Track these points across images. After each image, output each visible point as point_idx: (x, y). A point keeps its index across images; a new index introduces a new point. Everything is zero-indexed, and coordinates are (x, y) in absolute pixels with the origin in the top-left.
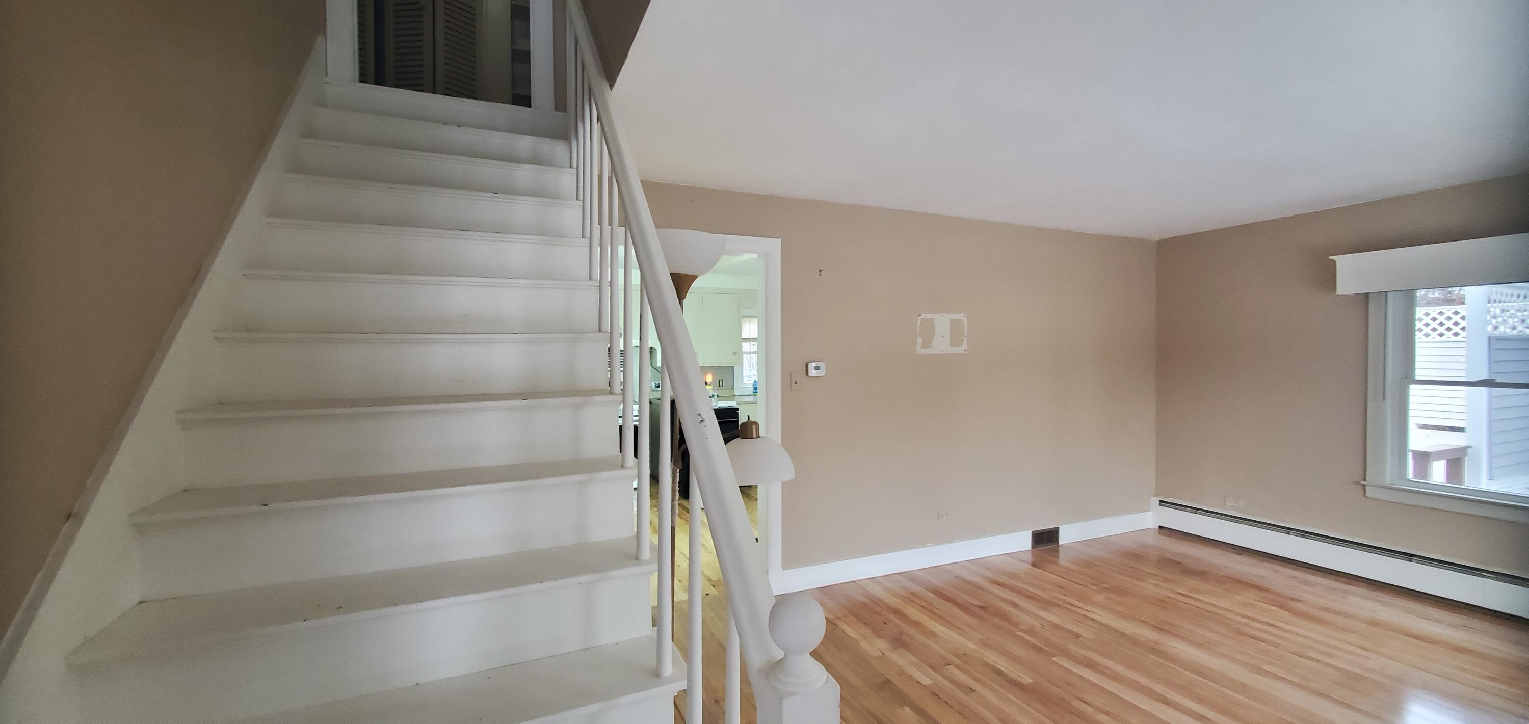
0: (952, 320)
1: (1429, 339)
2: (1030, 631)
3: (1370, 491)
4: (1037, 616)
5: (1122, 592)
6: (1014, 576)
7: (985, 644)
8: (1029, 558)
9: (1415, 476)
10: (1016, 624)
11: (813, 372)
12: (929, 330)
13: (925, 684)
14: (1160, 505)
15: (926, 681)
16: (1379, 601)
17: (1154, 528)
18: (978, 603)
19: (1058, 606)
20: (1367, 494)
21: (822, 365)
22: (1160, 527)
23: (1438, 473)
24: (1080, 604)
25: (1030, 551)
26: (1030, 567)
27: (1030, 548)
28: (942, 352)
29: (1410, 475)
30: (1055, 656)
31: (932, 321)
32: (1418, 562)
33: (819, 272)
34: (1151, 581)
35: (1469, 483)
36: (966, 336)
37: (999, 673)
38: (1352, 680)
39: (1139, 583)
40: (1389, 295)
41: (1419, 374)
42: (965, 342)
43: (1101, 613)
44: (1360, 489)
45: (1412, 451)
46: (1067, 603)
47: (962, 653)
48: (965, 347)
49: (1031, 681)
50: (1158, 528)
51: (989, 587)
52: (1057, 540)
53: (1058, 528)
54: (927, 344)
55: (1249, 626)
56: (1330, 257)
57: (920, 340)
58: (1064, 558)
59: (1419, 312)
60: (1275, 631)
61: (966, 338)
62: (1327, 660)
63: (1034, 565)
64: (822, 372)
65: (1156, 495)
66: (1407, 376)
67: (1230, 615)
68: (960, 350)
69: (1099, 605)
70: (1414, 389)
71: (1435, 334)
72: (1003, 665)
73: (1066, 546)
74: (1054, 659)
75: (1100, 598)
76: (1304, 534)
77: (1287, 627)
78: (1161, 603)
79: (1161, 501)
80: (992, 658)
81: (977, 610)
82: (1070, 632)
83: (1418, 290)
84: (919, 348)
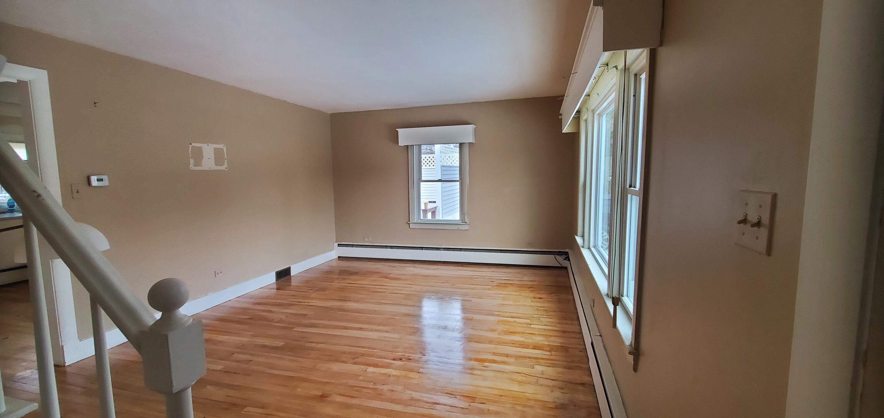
0: (215, 149)
1: (426, 167)
2: (280, 321)
3: (412, 226)
4: (283, 313)
5: (324, 289)
6: (268, 297)
7: (254, 336)
8: (275, 286)
9: (423, 218)
10: (272, 321)
11: (94, 182)
12: (198, 155)
13: (219, 369)
14: (338, 246)
15: (220, 367)
16: (415, 267)
17: (336, 258)
18: (247, 317)
19: (293, 305)
20: (410, 227)
21: (105, 177)
22: (339, 257)
23: (429, 216)
24: (304, 301)
25: (275, 284)
26: (276, 290)
27: (275, 281)
28: (210, 169)
29: (422, 218)
30: (294, 328)
31: (200, 148)
32: (425, 249)
33: (94, 104)
34: (336, 281)
35: (437, 218)
36: (226, 159)
37: (264, 346)
38: (408, 296)
39: (332, 284)
40: (414, 146)
41: (423, 178)
42: (226, 163)
43: (315, 302)
44: (408, 224)
45: (422, 210)
46: (298, 302)
47: (241, 345)
48: (226, 165)
49: (284, 343)
50: (338, 257)
51: (254, 307)
52: (290, 274)
53: (290, 267)
54: (198, 163)
55: (376, 288)
56: (396, 129)
57: (192, 161)
58: (294, 282)
59: (423, 156)
60: (384, 287)
61: (226, 160)
62: (400, 292)
63: (277, 289)
64: (106, 183)
65: (336, 242)
66: (420, 180)
67: (367, 286)
68: (223, 168)
69: (313, 298)
70: (422, 184)
71: (428, 166)
72: (267, 342)
73: (295, 276)
74: (294, 329)
75: (314, 295)
76: (392, 247)
77: (388, 284)
78: (342, 289)
79: (338, 244)
80: (260, 341)
81: (249, 321)
82: (300, 314)
83: (422, 145)
84: (192, 167)
